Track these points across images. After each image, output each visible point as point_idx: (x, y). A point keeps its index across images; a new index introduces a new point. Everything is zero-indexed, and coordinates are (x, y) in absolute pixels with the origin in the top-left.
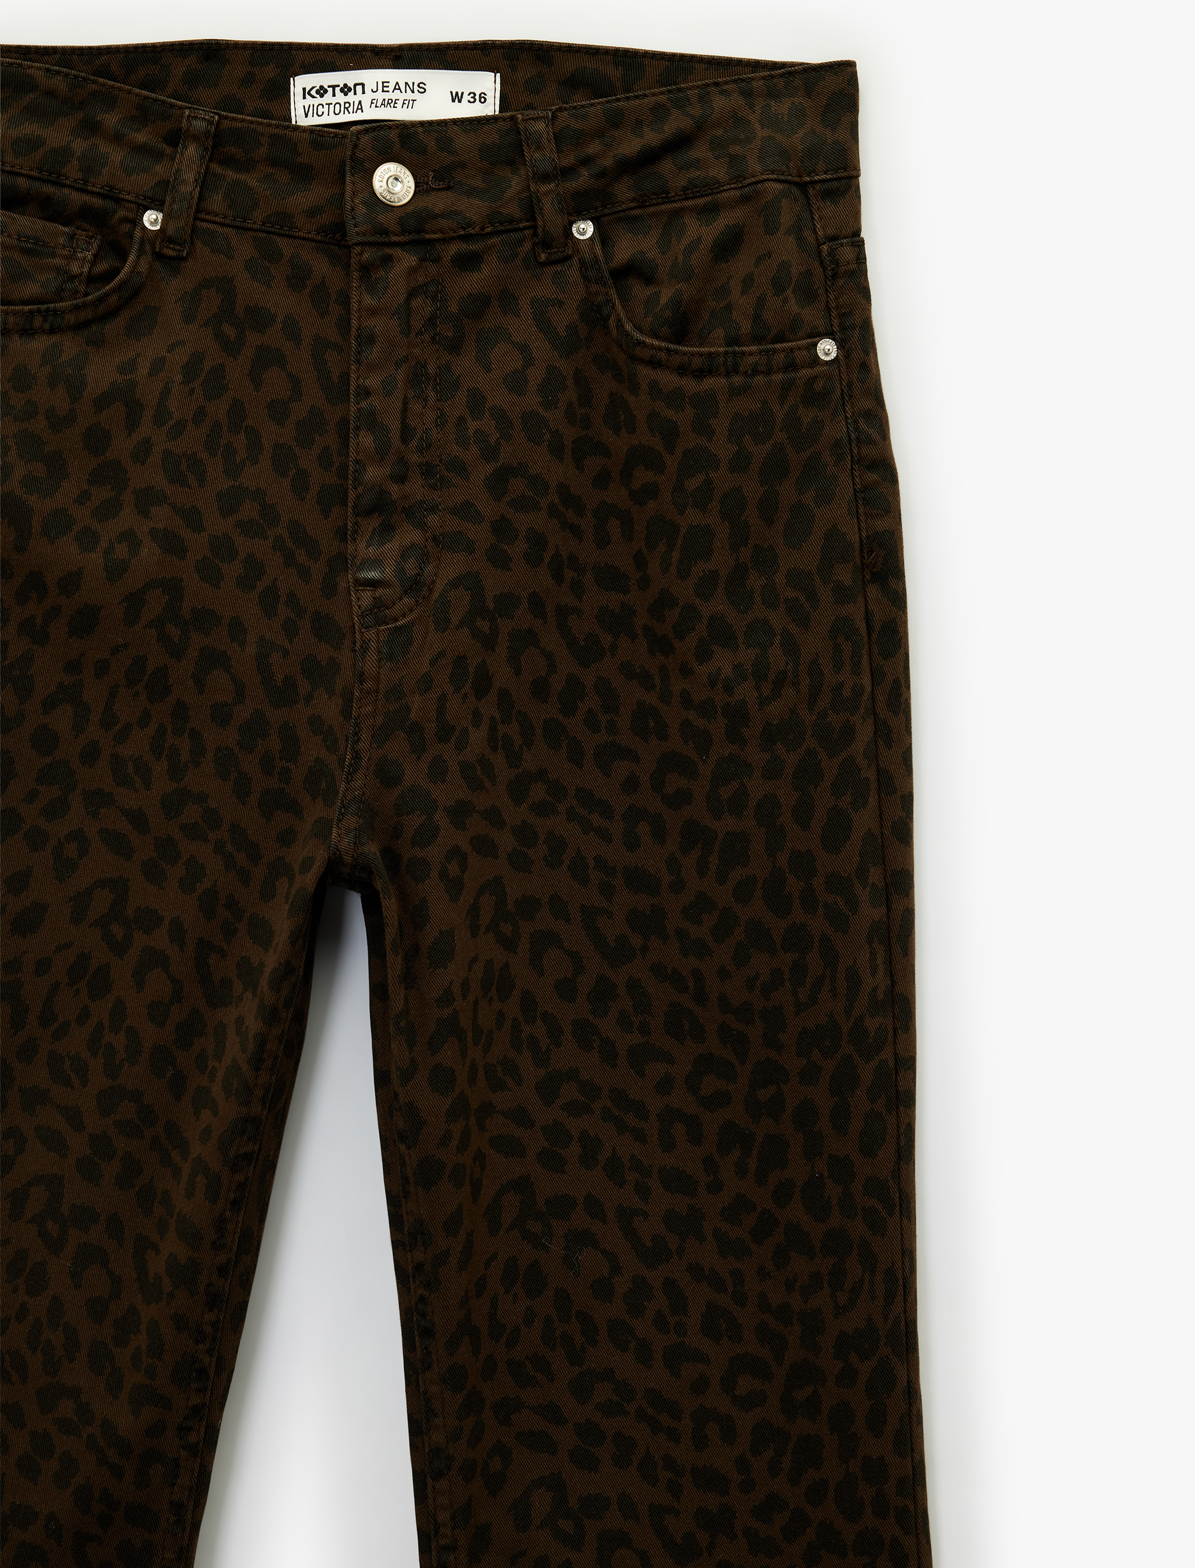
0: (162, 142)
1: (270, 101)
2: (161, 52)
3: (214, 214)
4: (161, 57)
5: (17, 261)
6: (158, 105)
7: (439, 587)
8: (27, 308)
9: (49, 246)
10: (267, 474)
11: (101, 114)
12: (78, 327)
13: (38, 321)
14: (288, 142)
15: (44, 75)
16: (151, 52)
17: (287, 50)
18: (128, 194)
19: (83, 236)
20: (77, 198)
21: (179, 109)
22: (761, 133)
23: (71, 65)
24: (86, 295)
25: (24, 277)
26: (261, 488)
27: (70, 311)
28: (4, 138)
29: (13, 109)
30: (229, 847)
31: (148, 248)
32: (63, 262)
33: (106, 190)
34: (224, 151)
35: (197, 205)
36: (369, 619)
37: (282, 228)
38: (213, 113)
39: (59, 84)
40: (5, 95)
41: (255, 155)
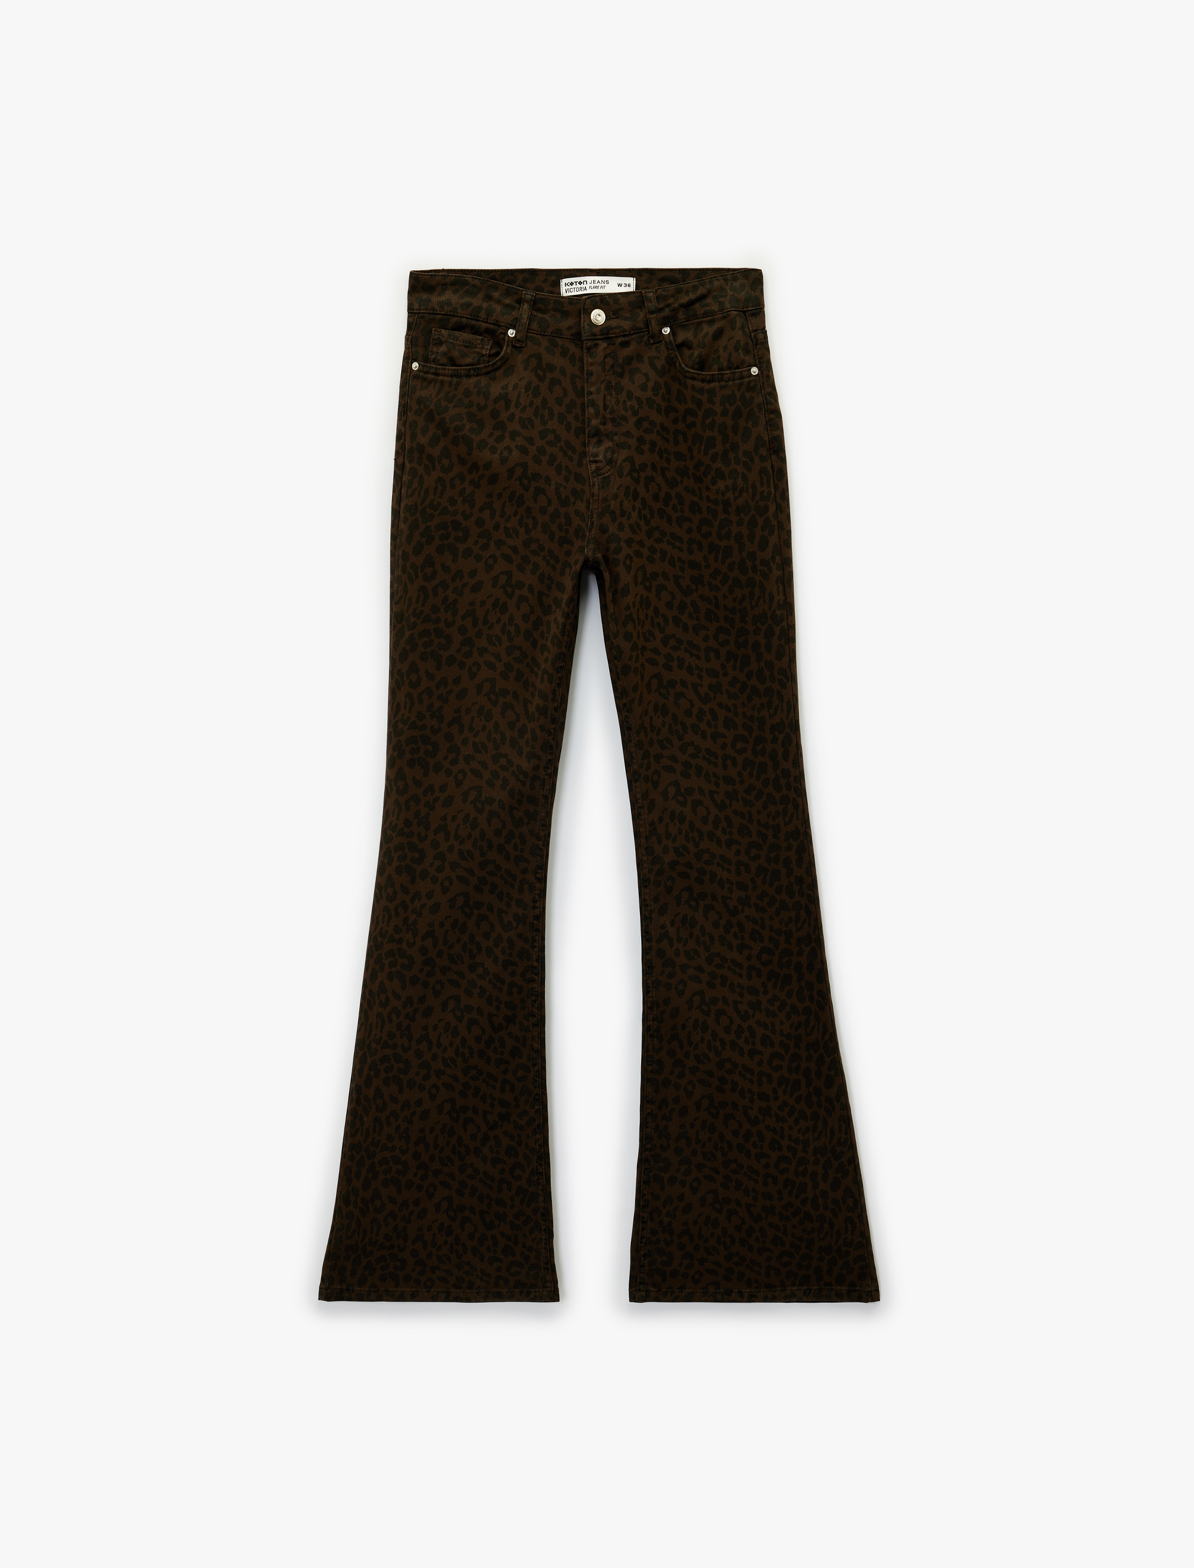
0: (514, 303)
1: (553, 289)
2: (514, 272)
3: (534, 330)
4: (515, 274)
5: (463, 350)
6: (513, 290)
7: (619, 462)
8: (468, 367)
9: (474, 344)
11: (493, 293)
12: (487, 373)
13: (472, 372)
14: (560, 302)
16: (511, 272)
17: (558, 271)
18: (502, 324)
19: (486, 340)
20: (484, 325)
21: (521, 291)
22: (730, 293)
24: (488, 362)
25: (466, 356)
26: (554, 429)
27: (483, 368)
28: (458, 303)
29: (460, 293)
30: (548, 558)
31: (510, 344)
32: (480, 350)
33: (494, 322)
34: (537, 306)
35: (528, 327)
36: (595, 474)
37: (558, 335)
38: (533, 293)
39: (478, 284)
40: (458, 286)
41: (548, 307)
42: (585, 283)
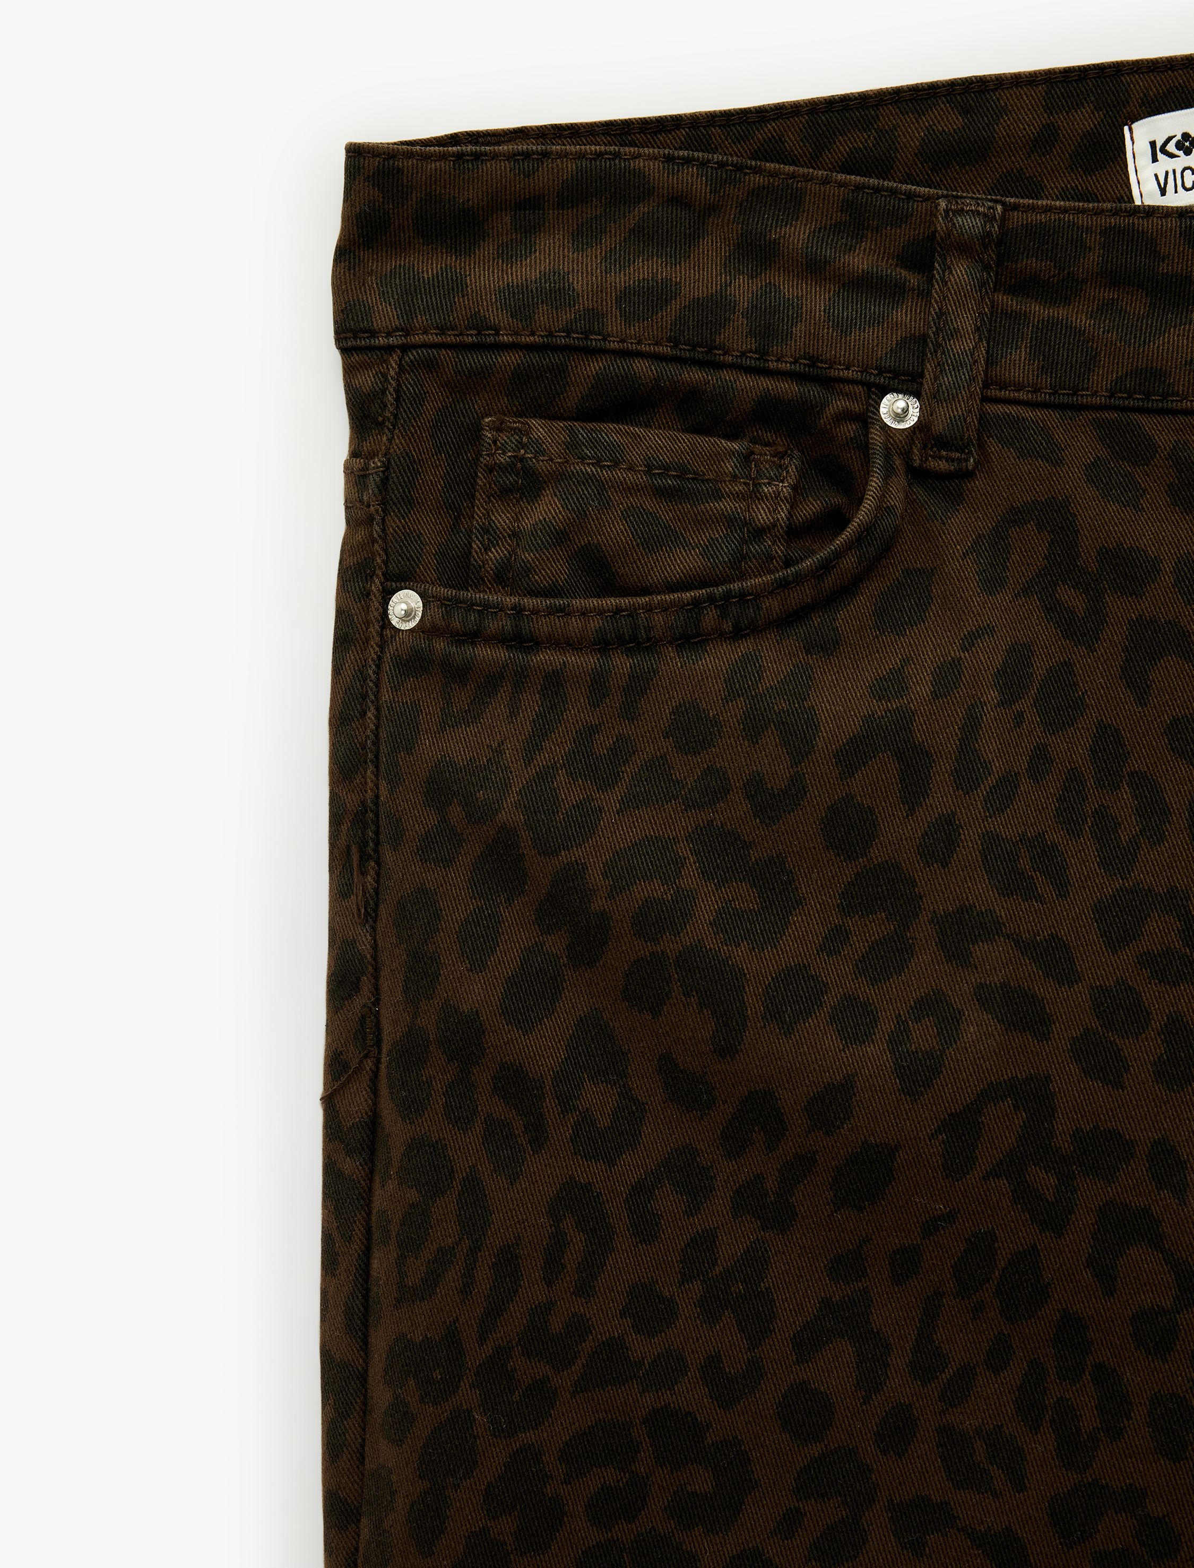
0: (896, 265)
1: (1089, 173)
2: (876, 105)
3: (1014, 386)
4: (877, 115)
5: (651, 513)
6: (883, 198)
8: (688, 595)
9: (707, 480)
11: (776, 227)
12: (787, 621)
14: (1138, 239)
15: (664, 167)
16: (857, 108)
17: (1113, 75)
18: (848, 369)
19: (766, 454)
20: (751, 387)
21: (925, 200)
23: (710, 145)
24: (790, 563)
25: (667, 542)
26: (1177, 888)
27: (771, 593)
28: (601, 292)
29: (611, 237)
32: (737, 505)
33: (804, 364)
34: (1016, 269)
37: (1147, 398)
38: (991, 200)
39: (691, 181)
40: (594, 212)
41: (1078, 270)
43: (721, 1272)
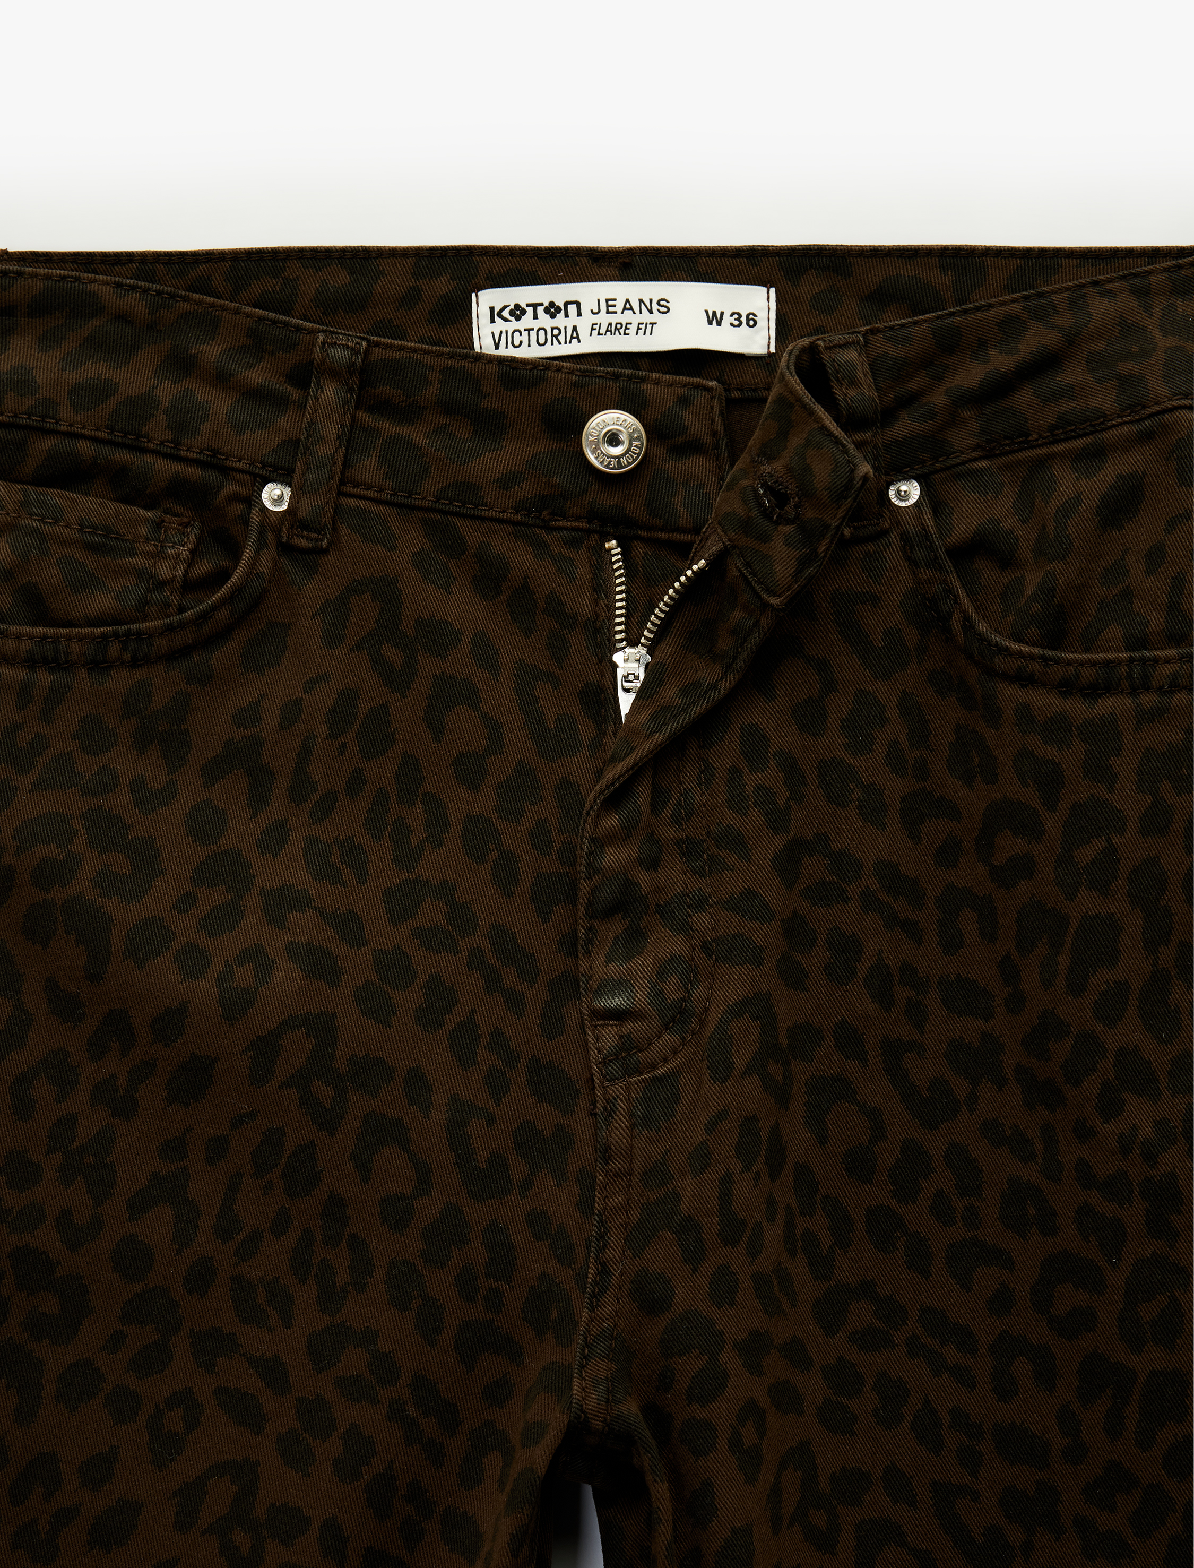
0: (285, 382)
1: (442, 326)
2: (284, 259)
3: (365, 486)
4: (284, 267)
5: (79, 562)
6: (278, 329)
7: (714, 1017)
9: (126, 540)
10: (456, 861)
11: (196, 344)
12: (174, 656)
14: (467, 379)
15: (114, 291)
16: (269, 260)
17: (467, 256)
18: (239, 461)
19: (174, 523)
20: (165, 468)
21: (309, 333)
22: (1163, 342)
23: (154, 277)
24: (181, 610)
25: (90, 586)
26: (447, 881)
27: (160, 634)
28: (57, 385)
29: (69, 343)
30: (412, 1411)
31: (270, 537)
32: (146, 561)
33: (207, 455)
34: (375, 393)
35: (342, 473)
36: (614, 1067)
37: (464, 506)
38: (358, 338)
39: (135, 303)
40: (57, 322)
41: (421, 399)
42: (572, 309)
43: (77, 1147)
